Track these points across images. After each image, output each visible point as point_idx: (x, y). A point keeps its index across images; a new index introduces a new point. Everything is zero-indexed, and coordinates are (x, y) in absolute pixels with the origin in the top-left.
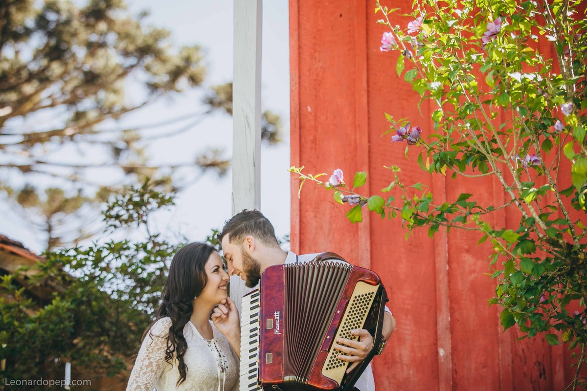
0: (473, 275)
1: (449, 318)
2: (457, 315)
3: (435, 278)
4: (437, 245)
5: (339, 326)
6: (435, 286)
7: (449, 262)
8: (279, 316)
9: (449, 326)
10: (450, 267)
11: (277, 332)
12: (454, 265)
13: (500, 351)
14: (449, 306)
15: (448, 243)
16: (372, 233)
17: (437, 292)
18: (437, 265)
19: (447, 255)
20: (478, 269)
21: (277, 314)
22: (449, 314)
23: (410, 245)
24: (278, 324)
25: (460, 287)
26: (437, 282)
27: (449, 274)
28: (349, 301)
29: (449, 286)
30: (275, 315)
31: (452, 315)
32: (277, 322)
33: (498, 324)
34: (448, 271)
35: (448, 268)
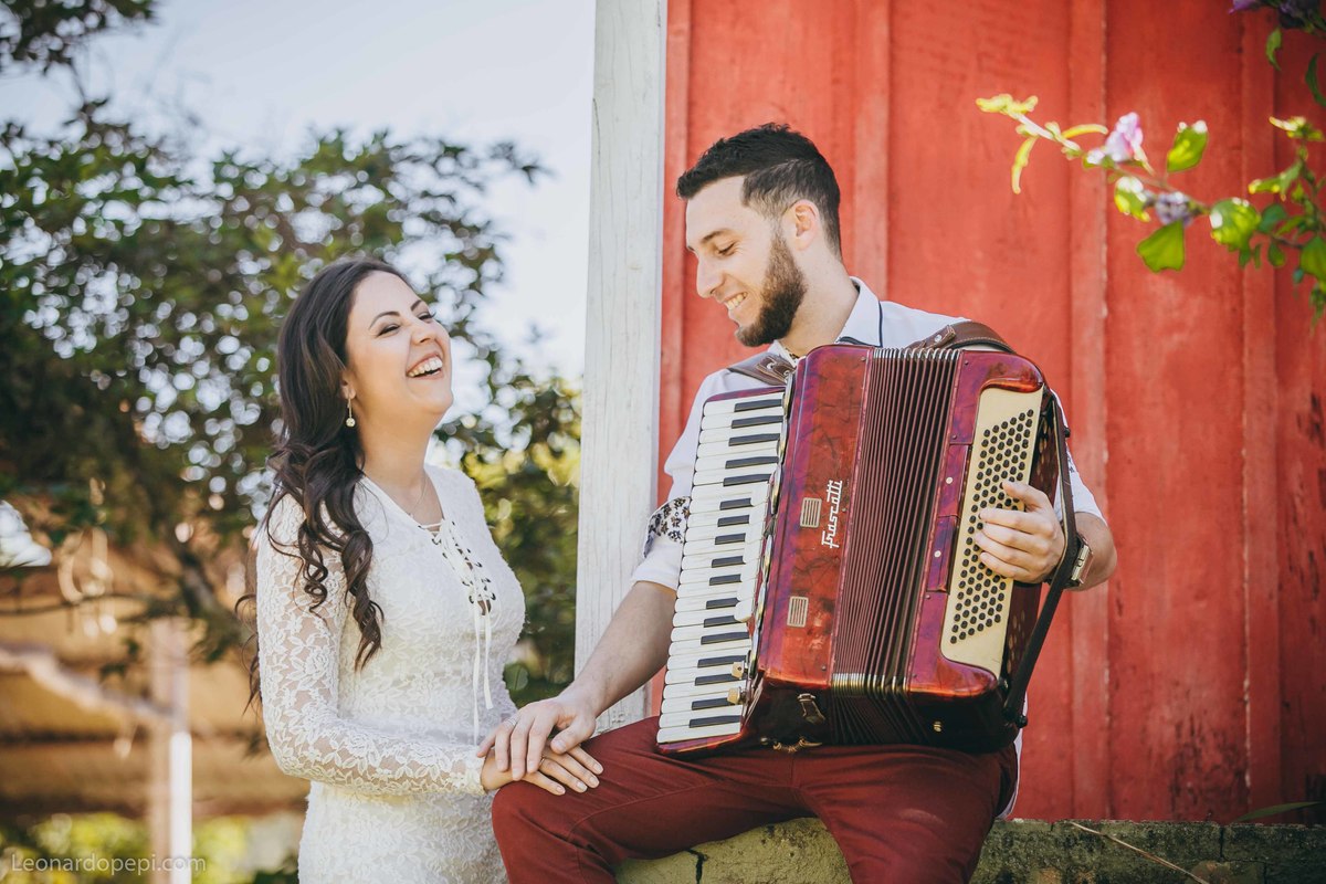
0: (1176, 338)
1: (1105, 456)
2: (1126, 445)
3: (1069, 340)
4: (1079, 247)
5: (959, 519)
6: (1069, 363)
7: (1110, 296)
8: (839, 494)
9: (1103, 476)
10: (1111, 310)
11: (828, 540)
12: (1124, 306)
13: (1246, 556)
14: (1105, 421)
15: (1109, 241)
16: (892, 199)
17: (1075, 381)
18: (1076, 304)
19: (1105, 276)
20: (1190, 321)
21: (834, 490)
22: (1105, 444)
23: (1001, 241)
24: (833, 519)
25: (1138, 367)
26: (1075, 351)
27: (1110, 328)
28: (971, 447)
29: (1108, 363)
30: (829, 491)
31: (1112, 446)
32: (832, 511)
33: (1242, 478)
34: (1106, 321)
35: (1105, 312)
